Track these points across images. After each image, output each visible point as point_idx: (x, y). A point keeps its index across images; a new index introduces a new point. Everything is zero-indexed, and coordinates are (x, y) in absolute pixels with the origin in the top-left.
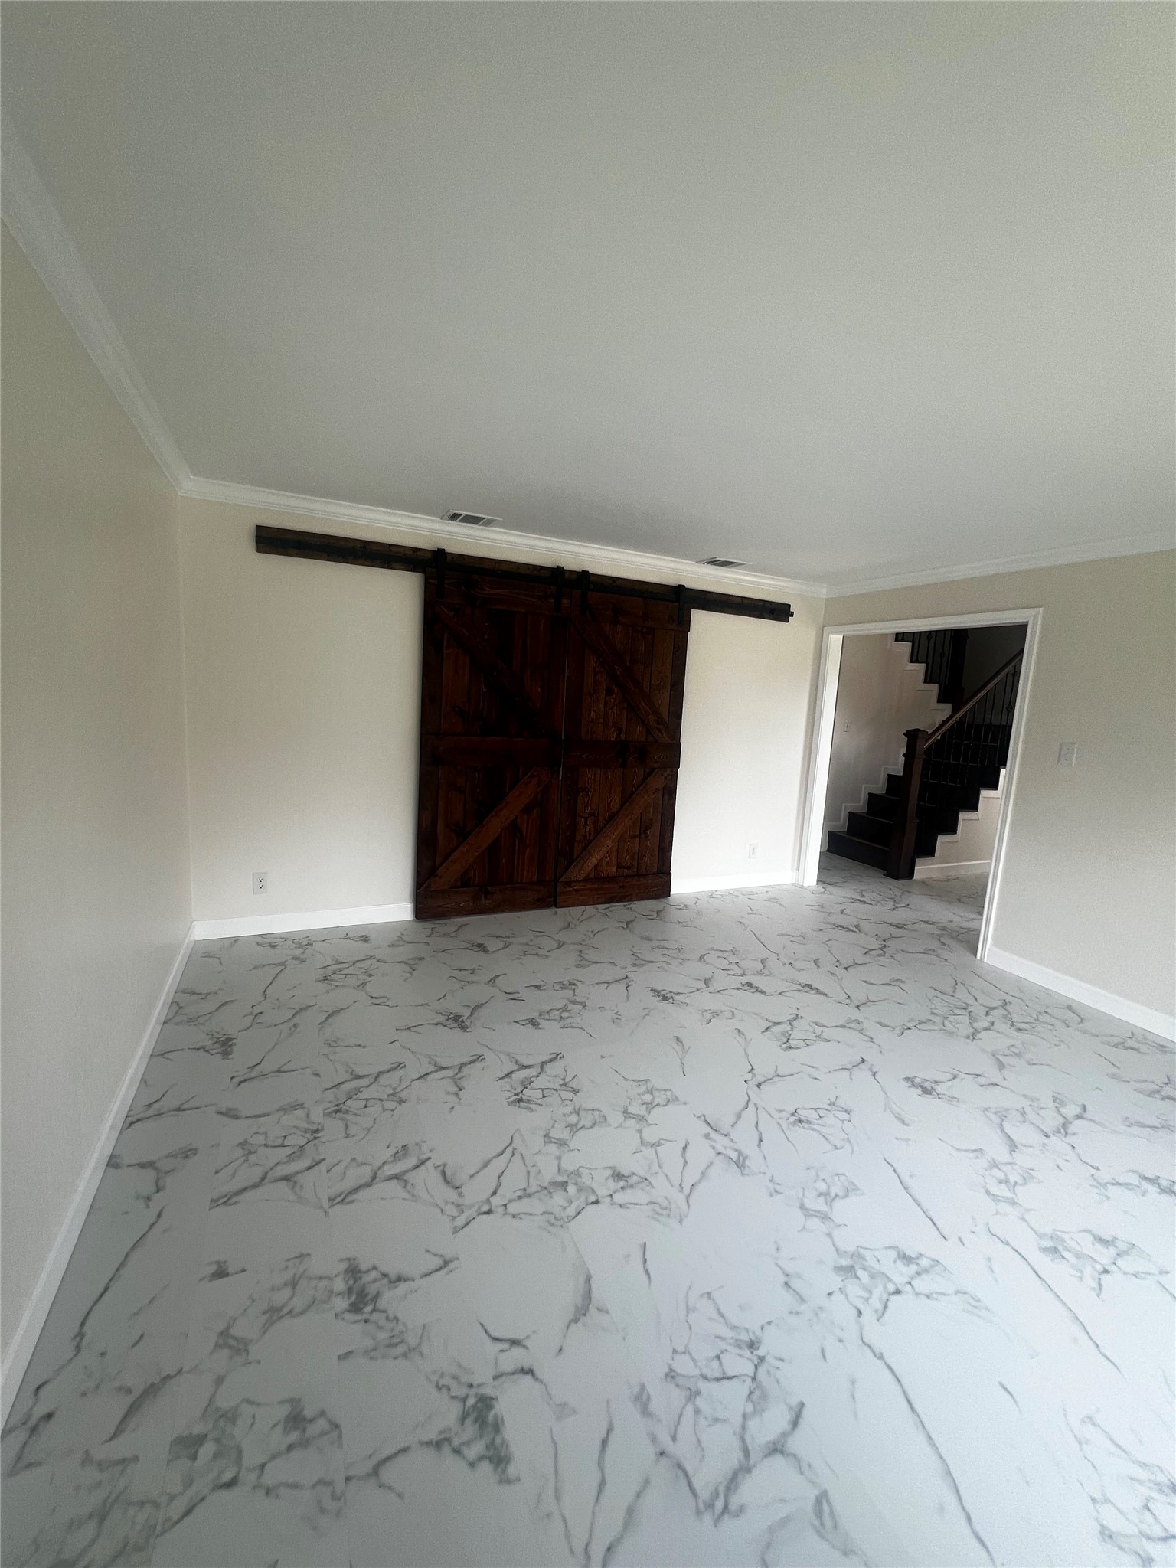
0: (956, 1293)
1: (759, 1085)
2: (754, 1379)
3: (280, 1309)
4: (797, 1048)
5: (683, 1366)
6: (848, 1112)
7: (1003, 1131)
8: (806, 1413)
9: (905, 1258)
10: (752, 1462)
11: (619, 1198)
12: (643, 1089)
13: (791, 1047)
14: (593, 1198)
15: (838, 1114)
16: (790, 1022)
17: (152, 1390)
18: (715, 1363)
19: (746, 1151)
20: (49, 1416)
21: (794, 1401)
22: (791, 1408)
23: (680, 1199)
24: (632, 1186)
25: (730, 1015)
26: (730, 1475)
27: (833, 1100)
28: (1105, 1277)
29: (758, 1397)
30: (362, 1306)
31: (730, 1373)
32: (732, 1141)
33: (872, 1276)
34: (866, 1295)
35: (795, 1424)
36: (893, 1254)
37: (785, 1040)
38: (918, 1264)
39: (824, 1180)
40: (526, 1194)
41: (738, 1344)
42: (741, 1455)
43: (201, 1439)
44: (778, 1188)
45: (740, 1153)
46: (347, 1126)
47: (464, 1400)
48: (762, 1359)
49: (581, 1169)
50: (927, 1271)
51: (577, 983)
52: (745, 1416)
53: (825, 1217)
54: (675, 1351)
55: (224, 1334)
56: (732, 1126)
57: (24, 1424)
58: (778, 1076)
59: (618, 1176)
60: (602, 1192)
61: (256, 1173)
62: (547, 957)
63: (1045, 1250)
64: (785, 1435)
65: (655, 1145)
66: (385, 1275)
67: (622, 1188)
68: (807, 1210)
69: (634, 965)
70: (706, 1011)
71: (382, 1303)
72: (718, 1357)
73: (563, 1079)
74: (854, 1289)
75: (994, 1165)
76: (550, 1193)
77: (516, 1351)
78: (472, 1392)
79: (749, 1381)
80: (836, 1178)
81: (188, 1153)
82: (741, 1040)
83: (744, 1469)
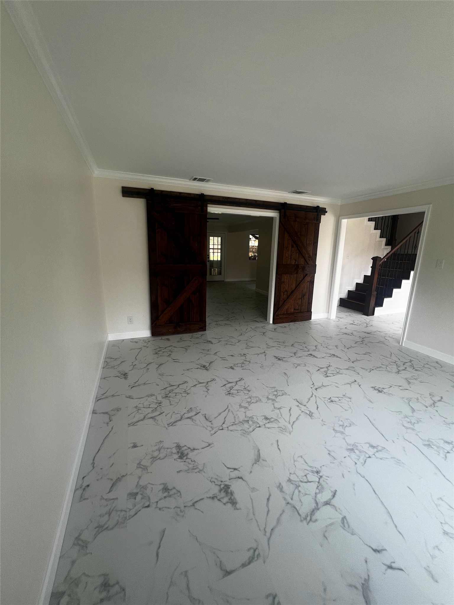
0: (391, 458)
1: (316, 389)
2: (319, 482)
3: (156, 458)
4: (330, 377)
5: (293, 477)
6: (350, 398)
7: (409, 405)
8: (337, 493)
9: (373, 447)
10: (319, 507)
11: (268, 425)
12: (273, 390)
13: (327, 376)
14: (258, 426)
15: (346, 399)
16: (327, 367)
17: (119, 480)
18: (305, 477)
19: (312, 411)
20: (88, 486)
21: (333, 490)
22: (332, 492)
23: (289, 426)
24: (272, 422)
25: (304, 365)
26: (312, 510)
27: (344, 394)
28: (448, 454)
29: (320, 488)
30: (183, 457)
31: (310, 480)
32: (307, 408)
33: (360, 452)
34: (358, 458)
35: (334, 496)
36: (368, 445)
37: (325, 374)
38: (377, 448)
39: (342, 421)
40: (234, 424)
41: (313, 472)
42: (316, 505)
43: (137, 494)
44: (325, 423)
45: (310, 412)
46: (170, 402)
47: (220, 485)
48: (321, 477)
49: (253, 416)
50: (380, 451)
51: (246, 354)
52: (316, 493)
53: (342, 433)
54: (290, 473)
55: (139, 464)
56: (307, 403)
57: (81, 488)
58: (323, 386)
59: (266, 418)
60: (261, 423)
61: (142, 416)
62: (234, 345)
63: (425, 445)
64: (330, 500)
65: (279, 409)
66: (189, 448)
67: (268, 422)
68: (336, 430)
69: (267, 348)
70: (295, 364)
71: (189, 456)
72: (306, 476)
73: (244, 387)
74: (353, 456)
75: (406, 417)
76: (243, 424)
77: (236, 472)
78: (222, 483)
79: (317, 483)
80: (346, 420)
81: (118, 410)
82: (309, 374)
83: (317, 508)
